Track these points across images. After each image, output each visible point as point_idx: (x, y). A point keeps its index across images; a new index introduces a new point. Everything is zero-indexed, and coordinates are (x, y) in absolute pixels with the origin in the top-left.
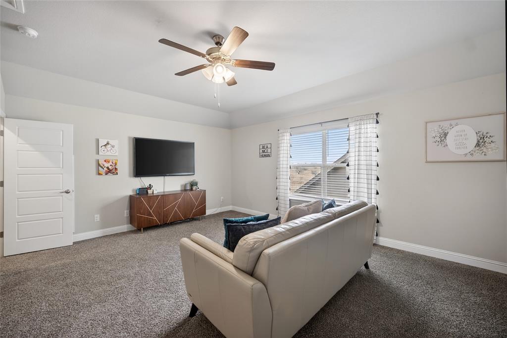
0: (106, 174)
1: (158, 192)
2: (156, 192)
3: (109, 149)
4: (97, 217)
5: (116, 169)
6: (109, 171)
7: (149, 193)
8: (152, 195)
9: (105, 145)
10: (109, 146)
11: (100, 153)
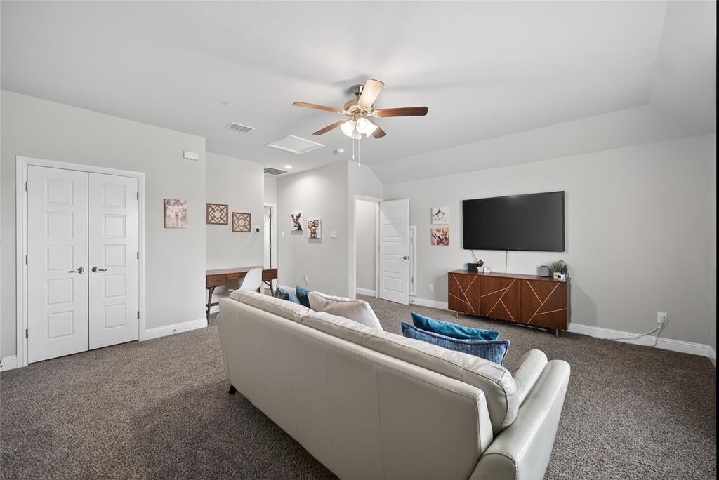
0: (438, 244)
1: (491, 273)
2: (488, 272)
3: (440, 217)
4: (432, 288)
5: (447, 239)
6: (440, 241)
7: (479, 271)
8: (482, 274)
9: (437, 214)
10: (440, 214)
11: (433, 223)
